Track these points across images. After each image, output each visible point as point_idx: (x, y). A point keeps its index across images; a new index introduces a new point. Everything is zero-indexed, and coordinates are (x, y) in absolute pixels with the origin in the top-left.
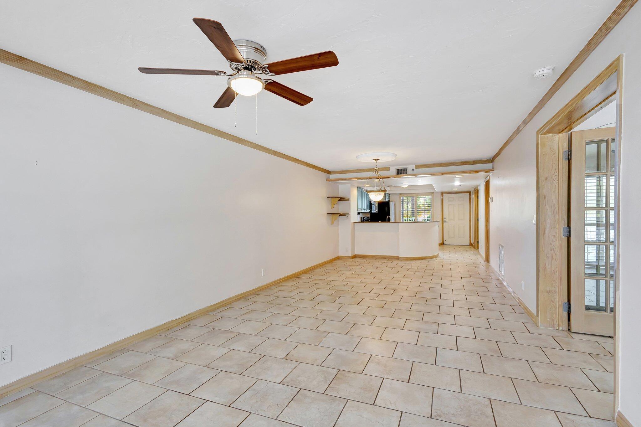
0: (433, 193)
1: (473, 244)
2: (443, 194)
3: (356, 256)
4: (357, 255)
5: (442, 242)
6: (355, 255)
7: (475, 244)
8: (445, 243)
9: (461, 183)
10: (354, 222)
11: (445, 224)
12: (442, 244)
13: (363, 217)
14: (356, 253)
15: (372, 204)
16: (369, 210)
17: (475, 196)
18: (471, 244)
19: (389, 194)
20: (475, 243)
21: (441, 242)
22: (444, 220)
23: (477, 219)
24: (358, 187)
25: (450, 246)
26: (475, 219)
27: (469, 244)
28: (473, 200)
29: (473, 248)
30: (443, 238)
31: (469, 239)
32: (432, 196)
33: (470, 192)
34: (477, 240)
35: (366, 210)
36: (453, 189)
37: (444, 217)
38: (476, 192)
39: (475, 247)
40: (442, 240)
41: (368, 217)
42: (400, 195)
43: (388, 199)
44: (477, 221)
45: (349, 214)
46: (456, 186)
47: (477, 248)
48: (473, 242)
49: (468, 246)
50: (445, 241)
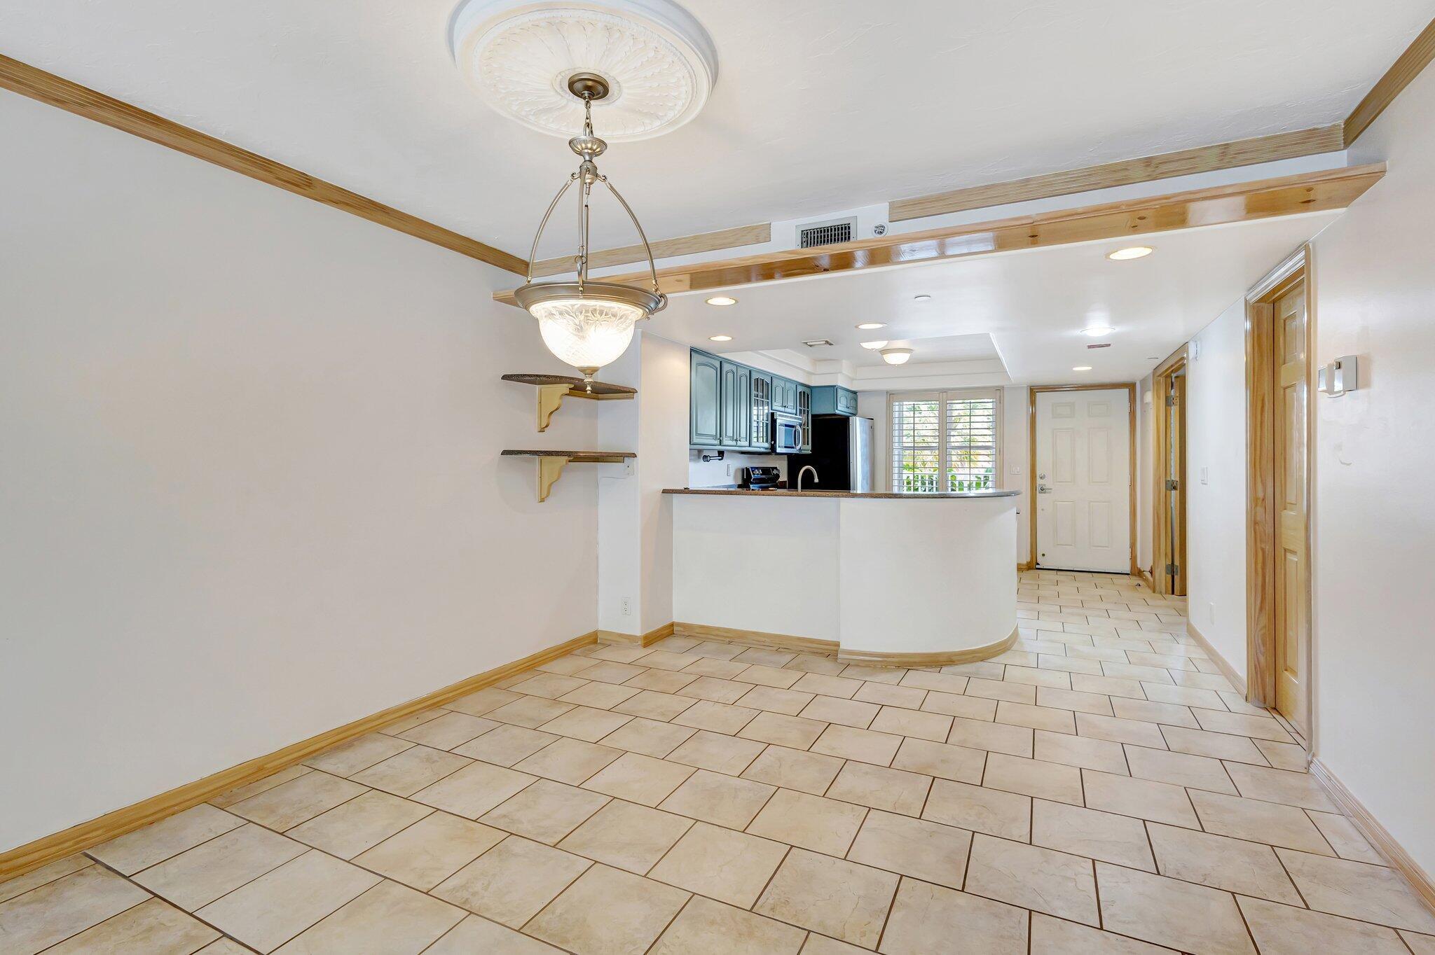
0: (1000, 389)
1: (1148, 575)
2: (1033, 391)
3: (675, 628)
4: (679, 625)
5: (1032, 558)
6: (672, 625)
7: (1157, 577)
8: (1043, 562)
9: (1118, 329)
10: (665, 491)
11: (1040, 497)
12: (1031, 566)
13: (747, 469)
14: (677, 618)
15: (778, 421)
16: (767, 445)
18: (1136, 572)
19: (855, 393)
20: (1157, 574)
21: (1025, 559)
22: (1039, 482)
23: (1166, 482)
24: (693, 350)
25: (1059, 573)
26: (1157, 483)
27: (1127, 570)
28: (1144, 412)
29: (1150, 591)
30: (1034, 546)
31: (1128, 551)
32: (998, 397)
33: (1131, 387)
34: (1164, 562)
35: (747, 444)
36: (1074, 369)
37: (1038, 473)
38: (1162, 379)
39: (1157, 588)
40: (1031, 552)
41: (773, 470)
42: (891, 396)
43: (850, 411)
44: (1166, 489)
45: (634, 455)
46: (1090, 347)
47: (1164, 591)
48: (1149, 569)
49: (1125, 579)
50: (1043, 555)
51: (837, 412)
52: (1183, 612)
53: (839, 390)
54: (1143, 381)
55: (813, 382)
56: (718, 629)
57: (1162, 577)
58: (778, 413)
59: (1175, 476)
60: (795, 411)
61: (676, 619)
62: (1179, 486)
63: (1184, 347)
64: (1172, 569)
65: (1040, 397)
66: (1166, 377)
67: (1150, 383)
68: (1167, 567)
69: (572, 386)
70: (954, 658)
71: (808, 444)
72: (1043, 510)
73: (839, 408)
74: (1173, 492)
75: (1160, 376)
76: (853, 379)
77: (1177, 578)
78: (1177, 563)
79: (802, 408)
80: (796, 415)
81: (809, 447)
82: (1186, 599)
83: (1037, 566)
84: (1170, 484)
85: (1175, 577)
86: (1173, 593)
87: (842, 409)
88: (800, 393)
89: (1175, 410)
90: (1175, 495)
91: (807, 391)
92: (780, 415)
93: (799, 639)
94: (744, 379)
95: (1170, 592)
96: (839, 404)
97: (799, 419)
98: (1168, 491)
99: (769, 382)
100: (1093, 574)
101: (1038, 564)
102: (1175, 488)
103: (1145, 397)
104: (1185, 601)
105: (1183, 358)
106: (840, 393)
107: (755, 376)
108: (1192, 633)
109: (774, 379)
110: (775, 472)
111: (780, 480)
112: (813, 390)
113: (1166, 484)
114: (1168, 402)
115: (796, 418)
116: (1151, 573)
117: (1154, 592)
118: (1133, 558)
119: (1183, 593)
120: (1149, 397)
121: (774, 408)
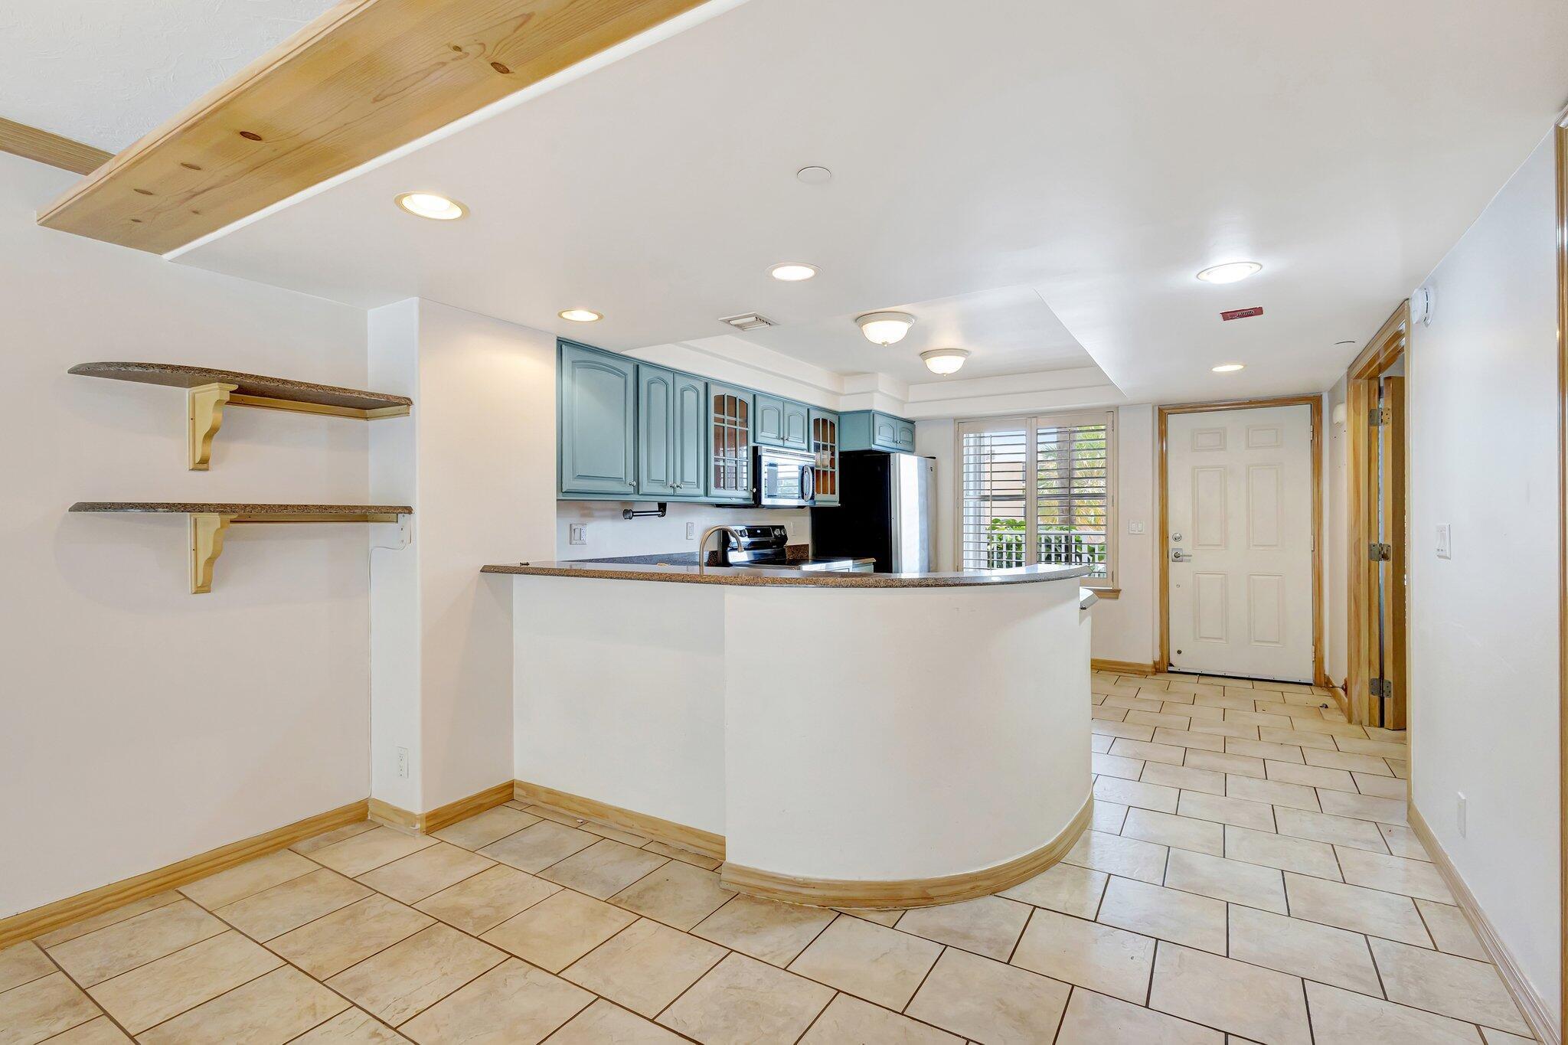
0: (1112, 410)
1: (1341, 690)
2: (1163, 413)
3: (517, 791)
5: (1162, 656)
6: (511, 785)
7: (1355, 697)
8: (1178, 662)
10: (489, 569)
11: (1175, 568)
12: (1162, 666)
15: (766, 460)
16: (744, 494)
17: (1357, 412)
18: (1322, 684)
20: (1354, 691)
21: (1154, 655)
22: (1172, 545)
23: (1370, 546)
24: (561, 342)
25: (1204, 680)
26: (1355, 548)
27: (1310, 678)
28: (1334, 438)
29: (1343, 719)
30: (1165, 637)
31: (1310, 649)
32: (1110, 424)
33: (1314, 402)
34: (1366, 675)
35: (701, 491)
36: (1215, 370)
37: (1172, 531)
38: (1363, 383)
39: (1355, 717)
40: (1161, 646)
41: (774, 531)
42: (962, 424)
43: (894, 445)
44: (1370, 558)
45: (409, 510)
46: (1227, 316)
47: (1366, 721)
48: (1342, 683)
49: (1304, 696)
50: (1179, 652)
51: (874, 447)
52: (1399, 768)
53: (877, 418)
54: (1333, 392)
55: (841, 408)
56: (571, 798)
57: (1362, 696)
58: (764, 447)
59: (1385, 537)
60: (805, 446)
61: (518, 775)
62: (1395, 553)
63: (1402, 310)
64: (1379, 687)
65: (1173, 420)
66: (1371, 378)
67: (1343, 392)
68: (1372, 682)
69: (235, 387)
70: (932, 892)
71: (833, 492)
72: (1178, 586)
73: (878, 442)
74: (1382, 563)
75: (1359, 376)
76: (903, 403)
77: (1389, 702)
78: (1389, 676)
79: (821, 443)
80: (809, 450)
81: (837, 496)
82: (1405, 738)
83: (1171, 669)
84: (1376, 550)
85: (1386, 699)
86: (1382, 725)
87: (882, 442)
88: (817, 421)
89: (1385, 431)
90: (1385, 567)
91: (830, 418)
92: (768, 451)
93: (683, 829)
94: (691, 396)
95: (1378, 722)
96: (877, 437)
97: (813, 457)
98: (1373, 563)
99: (749, 401)
100: (1255, 682)
101: (1171, 665)
102: (1385, 557)
103: (1334, 413)
104: (1404, 741)
105: (1398, 335)
106: (879, 420)
107: (714, 391)
108: (1417, 829)
109: (758, 399)
110: (777, 532)
111: (788, 543)
112: (842, 417)
113: (1370, 550)
114: (1373, 419)
115: (809, 457)
116: (1345, 690)
117: (1350, 721)
118: (1318, 662)
119: (1401, 725)
120: (1341, 413)
121: (759, 440)
